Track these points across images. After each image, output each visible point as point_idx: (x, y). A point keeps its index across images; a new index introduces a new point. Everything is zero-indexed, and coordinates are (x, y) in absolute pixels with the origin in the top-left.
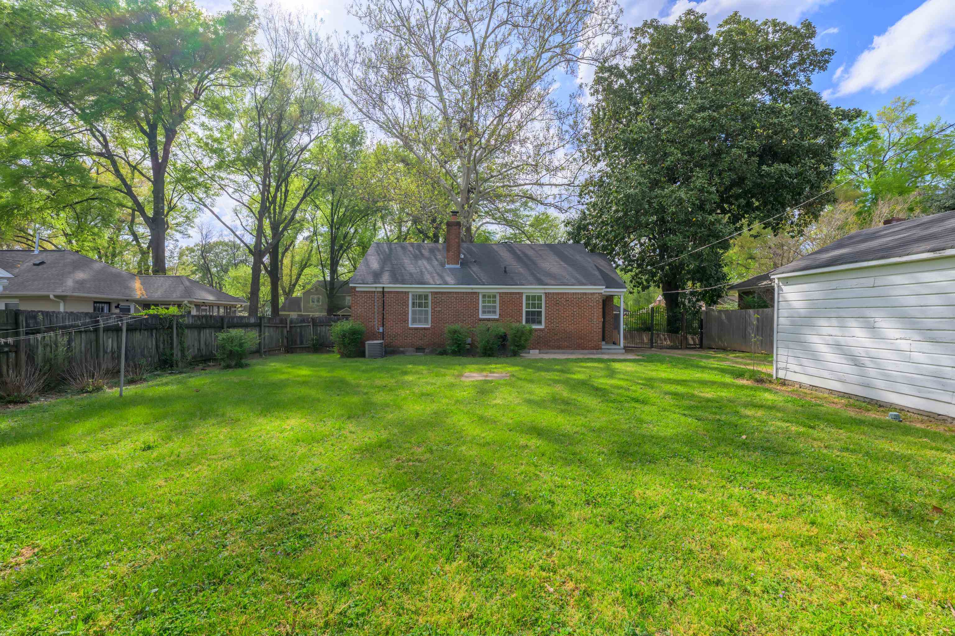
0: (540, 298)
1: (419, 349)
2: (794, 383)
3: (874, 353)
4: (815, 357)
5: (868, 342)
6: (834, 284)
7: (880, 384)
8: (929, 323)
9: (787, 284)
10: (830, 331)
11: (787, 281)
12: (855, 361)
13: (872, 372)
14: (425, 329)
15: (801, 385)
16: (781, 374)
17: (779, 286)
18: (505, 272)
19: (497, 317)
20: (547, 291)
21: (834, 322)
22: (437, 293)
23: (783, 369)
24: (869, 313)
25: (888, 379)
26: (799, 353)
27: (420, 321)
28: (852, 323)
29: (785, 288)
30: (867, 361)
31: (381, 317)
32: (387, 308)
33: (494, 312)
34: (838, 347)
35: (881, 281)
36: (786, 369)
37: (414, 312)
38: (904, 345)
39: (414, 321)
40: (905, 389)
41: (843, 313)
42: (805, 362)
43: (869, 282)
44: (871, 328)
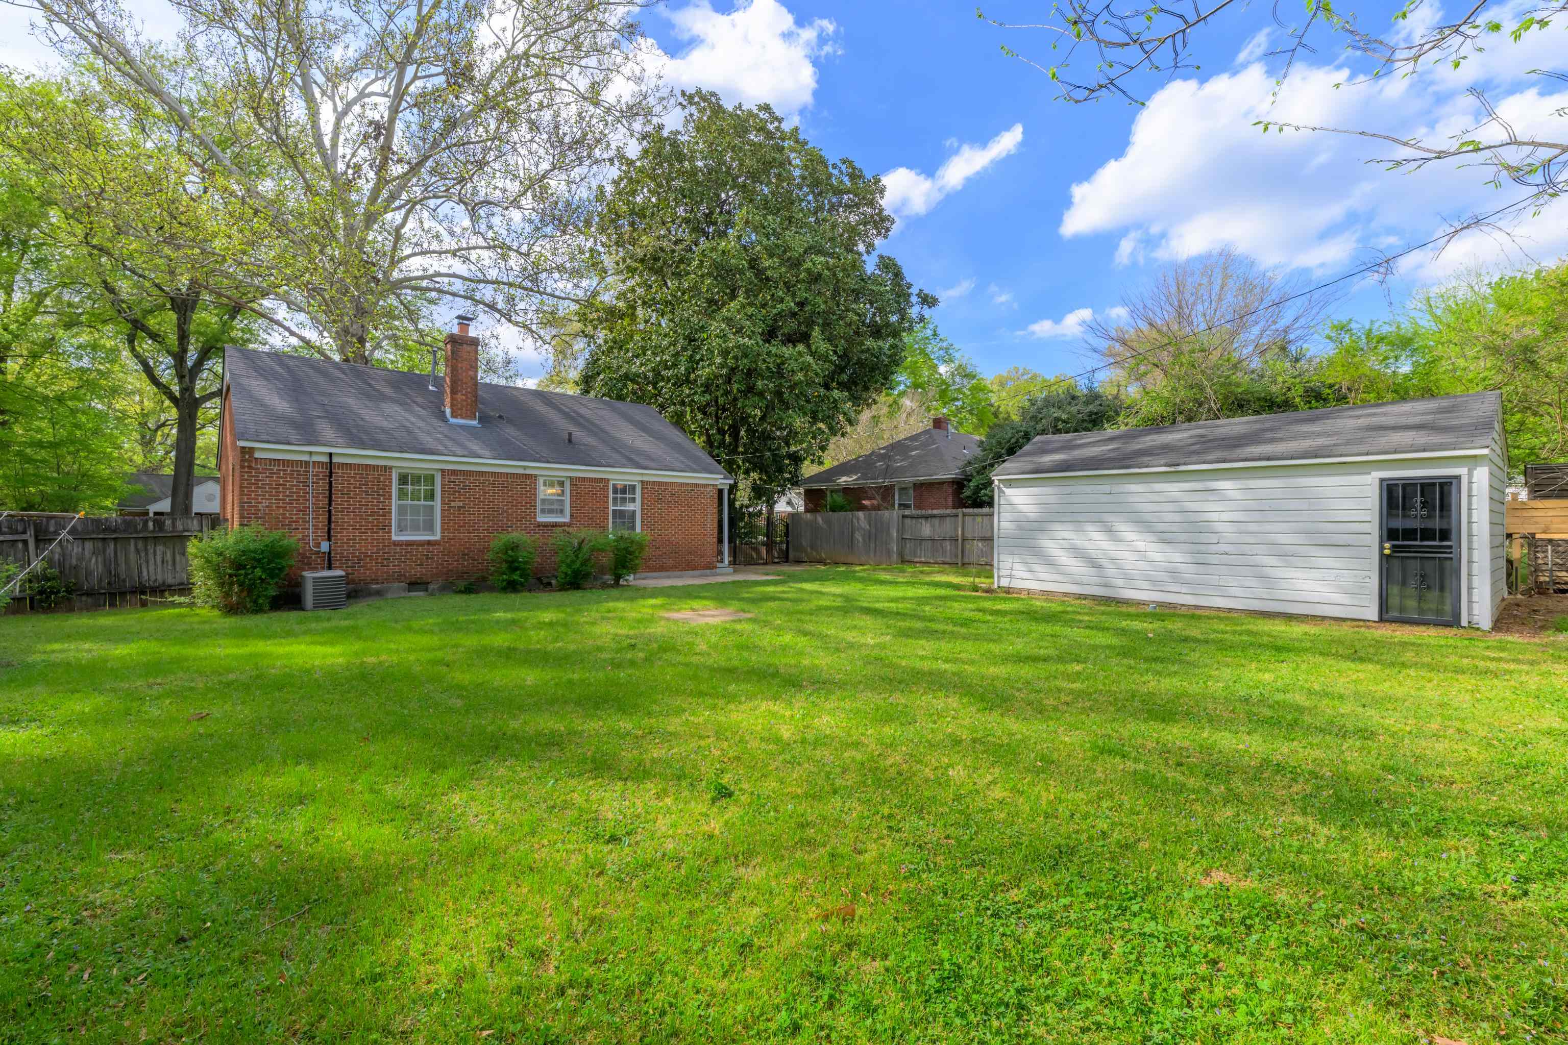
0: (633, 488)
1: (416, 585)
2: (1020, 591)
3: (1112, 554)
4: (1049, 562)
5: (1106, 545)
6: (1068, 490)
7: (1120, 582)
8: (1161, 527)
9: (1010, 486)
10: (1067, 535)
11: (1010, 483)
12: (1093, 563)
13: (1111, 572)
14: (429, 543)
15: (1029, 592)
16: (1004, 582)
17: (999, 488)
18: (570, 441)
19: (567, 519)
20: (646, 479)
21: (1070, 526)
22: (454, 472)
23: (1006, 576)
24: (1107, 517)
25: (1127, 578)
26: (1028, 559)
27: (416, 528)
28: (1089, 527)
29: (1008, 491)
30: (1105, 563)
31: (323, 518)
32: (337, 499)
33: (562, 512)
34: (1076, 551)
35: (1116, 489)
36: (1011, 576)
37: (402, 510)
38: (1141, 545)
39: (401, 529)
40: (1145, 585)
41: (1080, 517)
42: (1037, 568)
43: (1107, 488)
44: (1110, 531)
